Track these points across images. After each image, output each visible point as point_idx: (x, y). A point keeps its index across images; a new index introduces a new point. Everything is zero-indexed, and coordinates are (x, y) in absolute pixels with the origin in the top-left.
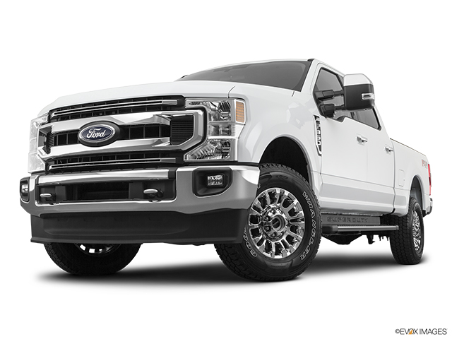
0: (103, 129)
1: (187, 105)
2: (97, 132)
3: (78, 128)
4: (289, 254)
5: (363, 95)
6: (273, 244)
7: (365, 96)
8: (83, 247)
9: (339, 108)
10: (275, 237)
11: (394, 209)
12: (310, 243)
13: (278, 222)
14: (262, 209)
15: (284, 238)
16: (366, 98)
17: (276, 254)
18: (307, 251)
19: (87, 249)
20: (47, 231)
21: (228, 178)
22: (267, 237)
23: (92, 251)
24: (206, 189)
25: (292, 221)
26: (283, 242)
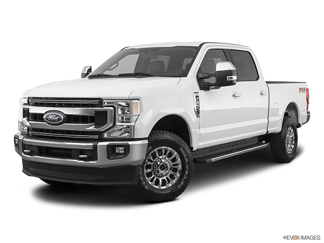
0: (57, 116)
2: (53, 117)
3: (43, 113)
4: (170, 185)
5: (228, 77)
6: (160, 180)
7: (229, 78)
9: (212, 85)
10: (162, 175)
11: (268, 132)
12: (185, 178)
13: (164, 167)
14: (153, 160)
15: (168, 176)
16: (230, 80)
17: (162, 186)
18: (182, 183)
20: (30, 169)
21: (127, 149)
22: (157, 176)
24: (115, 155)
25: (173, 165)
26: (167, 178)
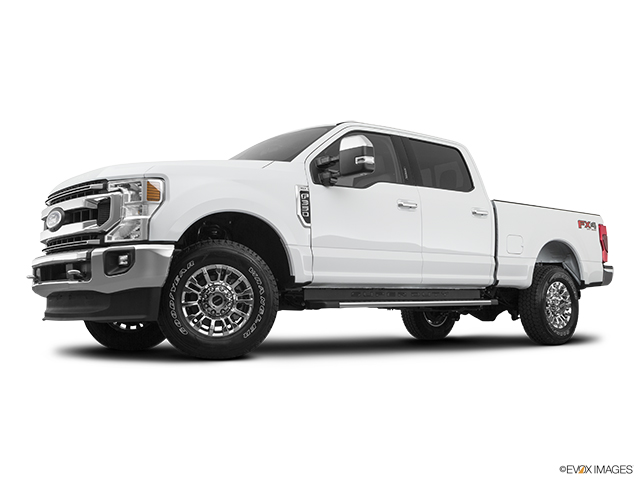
1: (110, 189)
4: (231, 332)
5: (357, 158)
6: (213, 321)
7: (359, 160)
8: (123, 326)
11: (497, 282)
12: (258, 321)
14: (199, 286)
15: (228, 316)
16: (361, 162)
18: (253, 329)
19: (128, 327)
21: (132, 257)
22: (207, 314)
23: (133, 328)
24: (117, 267)
